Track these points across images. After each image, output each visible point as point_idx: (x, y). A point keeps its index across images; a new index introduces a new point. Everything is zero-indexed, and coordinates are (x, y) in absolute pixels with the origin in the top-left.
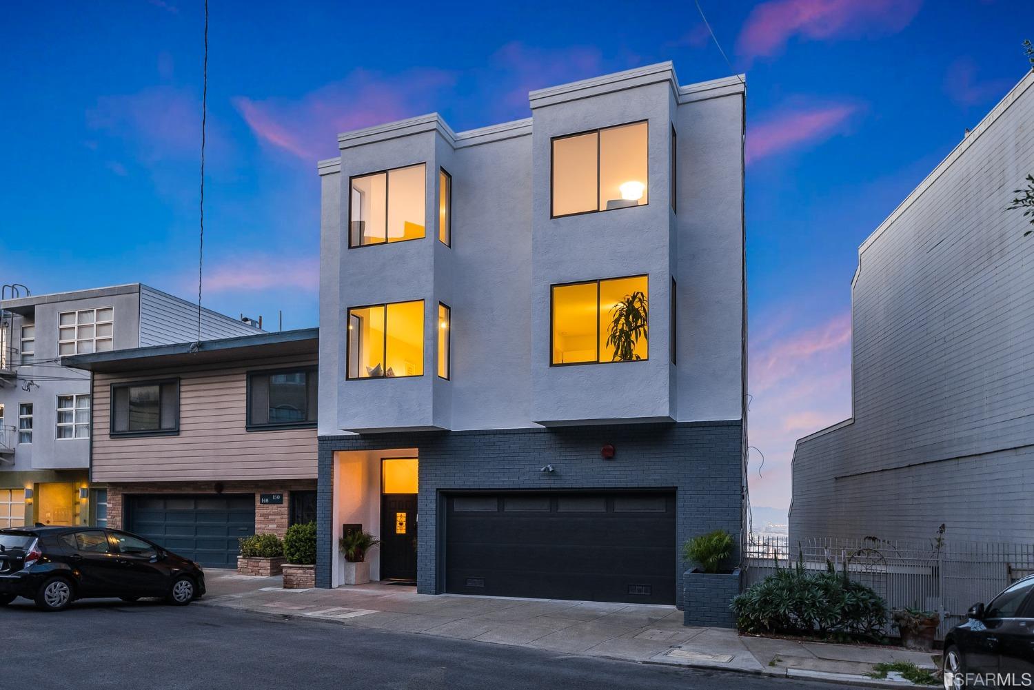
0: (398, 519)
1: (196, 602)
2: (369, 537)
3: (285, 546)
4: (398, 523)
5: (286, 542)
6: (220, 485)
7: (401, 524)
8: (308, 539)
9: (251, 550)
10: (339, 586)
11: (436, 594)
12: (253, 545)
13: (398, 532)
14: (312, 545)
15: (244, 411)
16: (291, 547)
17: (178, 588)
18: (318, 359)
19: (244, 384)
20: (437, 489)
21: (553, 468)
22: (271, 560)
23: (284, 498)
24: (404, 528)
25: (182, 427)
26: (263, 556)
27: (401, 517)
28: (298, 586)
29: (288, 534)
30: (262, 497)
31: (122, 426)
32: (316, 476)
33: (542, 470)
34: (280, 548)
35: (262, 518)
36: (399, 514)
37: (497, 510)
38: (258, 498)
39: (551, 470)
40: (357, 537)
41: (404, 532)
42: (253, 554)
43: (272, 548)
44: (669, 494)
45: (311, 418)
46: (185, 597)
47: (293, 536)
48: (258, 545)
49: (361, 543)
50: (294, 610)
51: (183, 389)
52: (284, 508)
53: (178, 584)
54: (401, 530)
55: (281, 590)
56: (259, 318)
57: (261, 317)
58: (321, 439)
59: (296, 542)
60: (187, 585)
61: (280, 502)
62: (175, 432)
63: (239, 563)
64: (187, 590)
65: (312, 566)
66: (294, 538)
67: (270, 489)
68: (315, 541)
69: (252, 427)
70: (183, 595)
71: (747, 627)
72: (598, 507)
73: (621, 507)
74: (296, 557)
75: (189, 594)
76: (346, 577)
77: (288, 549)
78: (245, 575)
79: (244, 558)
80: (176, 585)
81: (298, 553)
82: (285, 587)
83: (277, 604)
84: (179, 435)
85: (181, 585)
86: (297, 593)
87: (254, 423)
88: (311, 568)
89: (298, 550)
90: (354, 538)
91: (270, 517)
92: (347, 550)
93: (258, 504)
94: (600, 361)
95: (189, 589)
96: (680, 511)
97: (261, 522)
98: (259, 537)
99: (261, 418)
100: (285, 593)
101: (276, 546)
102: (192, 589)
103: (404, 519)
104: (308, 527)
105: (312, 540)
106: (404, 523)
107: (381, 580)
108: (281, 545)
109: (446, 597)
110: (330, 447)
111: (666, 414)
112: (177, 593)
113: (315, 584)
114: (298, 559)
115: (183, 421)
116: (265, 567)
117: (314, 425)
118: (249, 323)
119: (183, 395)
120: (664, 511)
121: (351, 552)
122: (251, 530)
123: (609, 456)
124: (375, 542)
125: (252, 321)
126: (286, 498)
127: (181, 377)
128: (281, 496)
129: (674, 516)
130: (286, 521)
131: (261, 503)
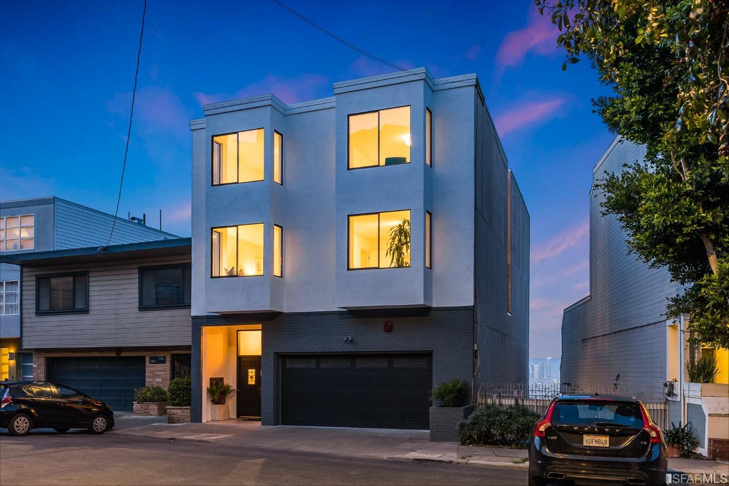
0: (250, 374)
1: (109, 432)
2: (228, 386)
3: (168, 394)
4: (249, 377)
5: (169, 391)
6: (119, 350)
7: (252, 377)
8: (184, 388)
9: (143, 397)
10: (207, 421)
11: (274, 425)
12: (145, 394)
13: (250, 383)
14: (188, 392)
15: (137, 296)
16: (173, 394)
17: (96, 422)
18: (191, 259)
19: (137, 276)
20: (275, 353)
21: (352, 338)
22: (158, 404)
23: (166, 359)
24: (254, 380)
25: (91, 308)
26: (152, 402)
27: (252, 372)
28: (179, 421)
29: (171, 385)
30: (151, 358)
31: (45, 307)
32: (190, 344)
33: (345, 339)
34: (164, 395)
35: (151, 374)
36: (250, 370)
37: (315, 367)
38: (147, 359)
39: (350, 339)
40: (220, 386)
41: (253, 383)
42: (144, 400)
43: (159, 395)
44: (428, 355)
45: (186, 301)
46: (101, 429)
47: (174, 386)
48: (148, 394)
49: (223, 391)
50: (177, 435)
51: (91, 279)
52: (167, 366)
53: (97, 420)
54: (252, 382)
55: (166, 424)
56: (143, 216)
57: (144, 215)
58: (194, 318)
59: (177, 391)
60: (102, 420)
61: (164, 362)
62: (86, 311)
63: (134, 407)
64: (102, 424)
65: (188, 407)
66: (176, 387)
67: (157, 353)
68: (190, 389)
69: (142, 308)
70: (99, 427)
71: (466, 440)
72: (383, 364)
73: (398, 364)
74: (177, 401)
75: (104, 426)
76: (212, 415)
77: (171, 396)
78: (139, 415)
79: (138, 403)
80: (95, 421)
81: (178, 399)
82: (169, 423)
83: (165, 432)
84: (88, 313)
85: (99, 420)
86: (178, 426)
87: (144, 305)
88: (188, 409)
89: (178, 396)
90: (217, 388)
91: (157, 373)
92: (213, 396)
93: (147, 363)
94: (380, 267)
95: (104, 423)
96: (434, 367)
97: (150, 377)
98: (149, 388)
99: (150, 301)
100: (168, 426)
101: (161, 393)
102: (106, 423)
103: (254, 374)
104: (185, 380)
105: (188, 389)
106: (254, 377)
107: (237, 417)
108: (165, 393)
109: (281, 427)
110: (199, 323)
111: (422, 303)
112: (96, 426)
113: (191, 420)
114: (178, 403)
115: (91, 303)
116: (154, 409)
117: (189, 306)
118: (136, 221)
119: (91, 284)
120: (426, 367)
121: (216, 397)
122: (142, 383)
123: (389, 329)
124: (234, 390)
125: (138, 219)
126: (168, 359)
127: (90, 270)
128: (165, 358)
129: (431, 370)
130: (168, 376)
131: (150, 363)
